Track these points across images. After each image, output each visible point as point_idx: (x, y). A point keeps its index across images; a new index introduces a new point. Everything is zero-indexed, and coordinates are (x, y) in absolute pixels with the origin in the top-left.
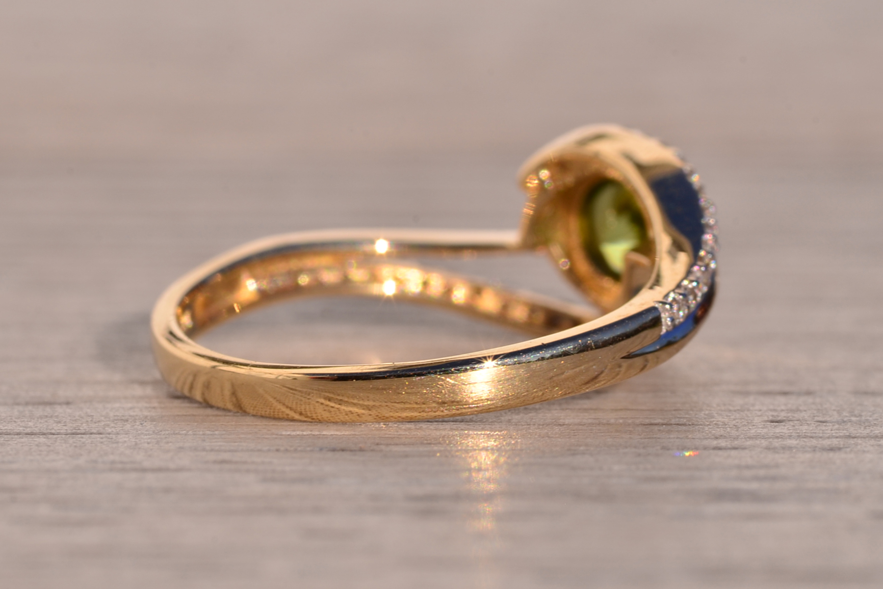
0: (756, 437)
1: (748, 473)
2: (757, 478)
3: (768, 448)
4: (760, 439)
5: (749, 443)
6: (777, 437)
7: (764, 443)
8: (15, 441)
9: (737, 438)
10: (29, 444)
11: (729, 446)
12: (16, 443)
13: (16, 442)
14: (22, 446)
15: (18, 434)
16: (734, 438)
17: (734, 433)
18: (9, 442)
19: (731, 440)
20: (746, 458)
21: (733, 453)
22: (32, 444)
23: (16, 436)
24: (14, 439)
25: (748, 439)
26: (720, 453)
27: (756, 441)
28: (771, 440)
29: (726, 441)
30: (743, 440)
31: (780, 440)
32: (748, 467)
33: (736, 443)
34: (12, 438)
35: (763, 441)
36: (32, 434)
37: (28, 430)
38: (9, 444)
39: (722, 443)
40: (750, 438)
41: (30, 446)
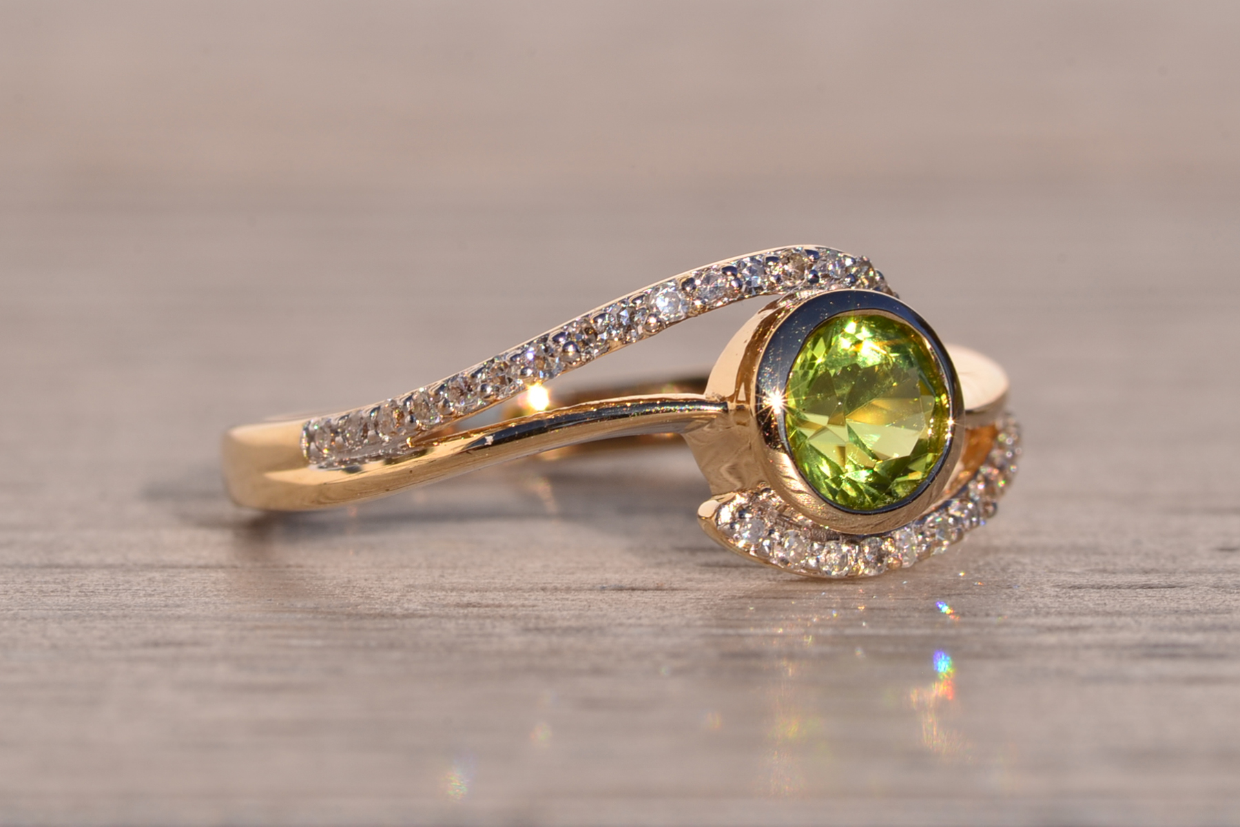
0: (1200, 571)
1: (1189, 621)
2: (1201, 628)
3: (1216, 587)
4: (1205, 574)
5: (1190, 579)
6: (1229, 572)
7: (1212, 579)
8: (183, 576)
9: (1173, 572)
10: (203, 581)
11: (1164, 584)
12: (185, 580)
13: (184, 578)
14: (193, 583)
15: (188, 567)
16: (1170, 573)
17: (1170, 566)
18: (175, 579)
19: (1166, 576)
20: (1186, 599)
21: (1169, 593)
22: (206, 581)
23: (185, 570)
24: (182, 574)
25: (1189, 574)
26: (1151, 592)
27: (1200, 577)
28: (1220, 575)
29: (1159, 577)
30: (1183, 575)
31: (1233, 575)
32: (1189, 612)
33: (1173, 579)
34: (180, 573)
35: (1209, 577)
36: (206, 567)
37: (202, 562)
38: (175, 581)
39: (1154, 579)
40: (1192, 572)
41: (204, 583)
